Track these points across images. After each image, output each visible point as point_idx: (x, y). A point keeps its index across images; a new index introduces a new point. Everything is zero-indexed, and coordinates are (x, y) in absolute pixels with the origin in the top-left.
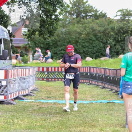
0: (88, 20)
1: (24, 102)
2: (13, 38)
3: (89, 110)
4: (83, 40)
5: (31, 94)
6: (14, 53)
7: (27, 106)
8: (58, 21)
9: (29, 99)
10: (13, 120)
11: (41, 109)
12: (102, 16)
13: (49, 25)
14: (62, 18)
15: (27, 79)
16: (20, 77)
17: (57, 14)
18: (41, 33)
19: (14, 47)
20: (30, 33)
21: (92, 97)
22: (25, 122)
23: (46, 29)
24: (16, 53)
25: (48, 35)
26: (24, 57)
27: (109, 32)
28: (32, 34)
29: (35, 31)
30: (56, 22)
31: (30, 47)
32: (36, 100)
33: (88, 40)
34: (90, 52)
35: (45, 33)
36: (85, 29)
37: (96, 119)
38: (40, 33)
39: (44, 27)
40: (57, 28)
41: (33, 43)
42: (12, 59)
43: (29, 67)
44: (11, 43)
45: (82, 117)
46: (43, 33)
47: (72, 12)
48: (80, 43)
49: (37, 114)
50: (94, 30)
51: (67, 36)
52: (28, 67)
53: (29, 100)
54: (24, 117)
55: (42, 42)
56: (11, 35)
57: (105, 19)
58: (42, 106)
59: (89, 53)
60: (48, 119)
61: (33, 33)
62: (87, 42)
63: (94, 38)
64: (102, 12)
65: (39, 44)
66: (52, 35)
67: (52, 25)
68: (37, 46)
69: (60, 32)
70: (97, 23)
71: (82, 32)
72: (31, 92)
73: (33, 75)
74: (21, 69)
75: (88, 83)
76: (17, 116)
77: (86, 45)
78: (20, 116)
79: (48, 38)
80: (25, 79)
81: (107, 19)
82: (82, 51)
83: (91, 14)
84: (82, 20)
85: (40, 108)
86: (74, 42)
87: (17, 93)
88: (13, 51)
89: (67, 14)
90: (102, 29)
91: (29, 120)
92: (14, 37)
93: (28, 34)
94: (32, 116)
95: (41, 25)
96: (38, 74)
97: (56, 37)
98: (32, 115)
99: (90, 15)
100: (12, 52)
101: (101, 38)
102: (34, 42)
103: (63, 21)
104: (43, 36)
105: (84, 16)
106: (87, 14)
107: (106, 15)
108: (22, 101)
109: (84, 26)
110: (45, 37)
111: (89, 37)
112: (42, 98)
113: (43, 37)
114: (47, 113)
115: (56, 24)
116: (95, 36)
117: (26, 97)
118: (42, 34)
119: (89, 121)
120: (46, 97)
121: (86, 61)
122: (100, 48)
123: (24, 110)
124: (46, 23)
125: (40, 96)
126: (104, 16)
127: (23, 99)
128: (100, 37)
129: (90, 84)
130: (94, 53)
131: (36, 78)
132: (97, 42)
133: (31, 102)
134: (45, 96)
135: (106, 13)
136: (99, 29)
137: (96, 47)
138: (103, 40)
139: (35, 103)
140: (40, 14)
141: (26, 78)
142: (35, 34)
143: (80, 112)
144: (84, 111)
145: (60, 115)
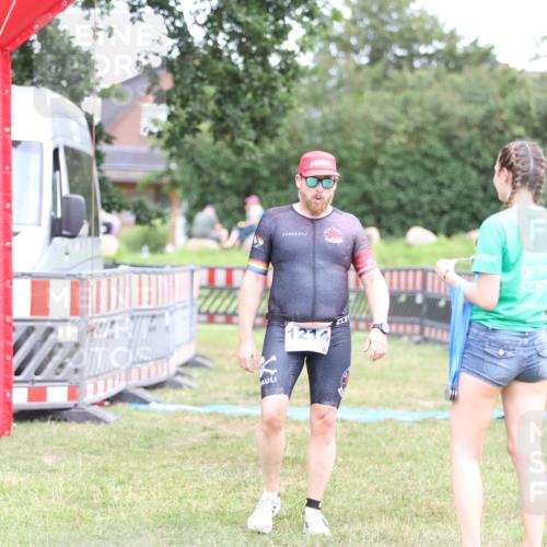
0: (418, 73)
1: (147, 412)
2: (104, 147)
3: (418, 448)
4: (395, 156)
5: (179, 379)
6: (108, 208)
7: (162, 432)
8: (293, 77)
9: (169, 400)
10: (102, 489)
11: (219, 442)
12: (474, 59)
13: (255, 95)
14: (312, 66)
15: (163, 316)
16: (136, 310)
17: (290, 49)
18: (224, 125)
19: (111, 186)
20: (175, 126)
21: (434, 395)
22: (155, 498)
23: (243, 110)
24: (117, 207)
25: (252, 134)
26: (151, 225)
27: (506, 125)
28: (184, 131)
29: (199, 116)
30: (288, 80)
31: (174, 184)
32: (201, 405)
33: (418, 157)
34: (426, 208)
35: (239, 128)
36: (405, 112)
37: (447, 489)
38: (217, 124)
39: (236, 102)
40: (291, 107)
41: (189, 169)
42: (101, 236)
43: (173, 266)
44: (98, 165)
45: (392, 480)
46: (232, 124)
47: (353, 41)
48: (383, 168)
49: (202, 463)
50: (442, 117)
51: (332, 141)
52: (167, 269)
53: (172, 403)
54: (151, 475)
55: (227, 166)
56: (98, 134)
57: (491, 70)
58: (223, 429)
59: (419, 213)
60: (251, 486)
61: (190, 124)
62: (414, 164)
63: (440, 150)
64: (476, 41)
65: (214, 173)
66: (266, 134)
67: (267, 92)
68: (206, 179)
69: (300, 125)
70: (457, 88)
71: (391, 125)
72: (178, 373)
73: (188, 303)
74: (139, 273)
75: (417, 338)
76: (119, 471)
77: (408, 180)
78: (133, 469)
79: (250, 149)
80: (154, 317)
81: (498, 70)
82: (391, 204)
83: (430, 50)
84: (393, 73)
85: (217, 437)
86: (357, 164)
87: (120, 374)
88: (105, 201)
89: (333, 49)
90: (477, 112)
91: (170, 489)
92: (109, 140)
93: (169, 131)
94: (181, 469)
95: (221, 92)
96: (207, 297)
97: (286, 145)
98: (184, 468)
99: (426, 55)
100: (103, 205)
101: (473, 148)
102: (192, 164)
103: (315, 78)
104: (233, 139)
105: (402, 58)
106: (415, 47)
107: (494, 52)
108: (142, 407)
109: (400, 97)
110: (239, 141)
111: (424, 147)
112: (226, 399)
113: (231, 145)
114: (247, 461)
115: (283, 90)
116: (448, 139)
117: (159, 391)
118: (225, 131)
119: (417, 496)
120: (239, 393)
121: (409, 246)
122: (465, 191)
123: (151, 447)
124: (244, 87)
125: (216, 390)
126: (485, 56)
127: (146, 402)
128: (469, 146)
129: (426, 340)
130: (442, 213)
131: (200, 313)
132: (454, 166)
133: (177, 414)
134: (236, 388)
135: (492, 48)
136: (462, 110)
137: (450, 187)
138: (478, 155)
139: (197, 419)
140: (221, 47)
141: (157, 313)
142: (199, 130)
143: (381, 455)
144: (401, 455)
145: (299, 466)
